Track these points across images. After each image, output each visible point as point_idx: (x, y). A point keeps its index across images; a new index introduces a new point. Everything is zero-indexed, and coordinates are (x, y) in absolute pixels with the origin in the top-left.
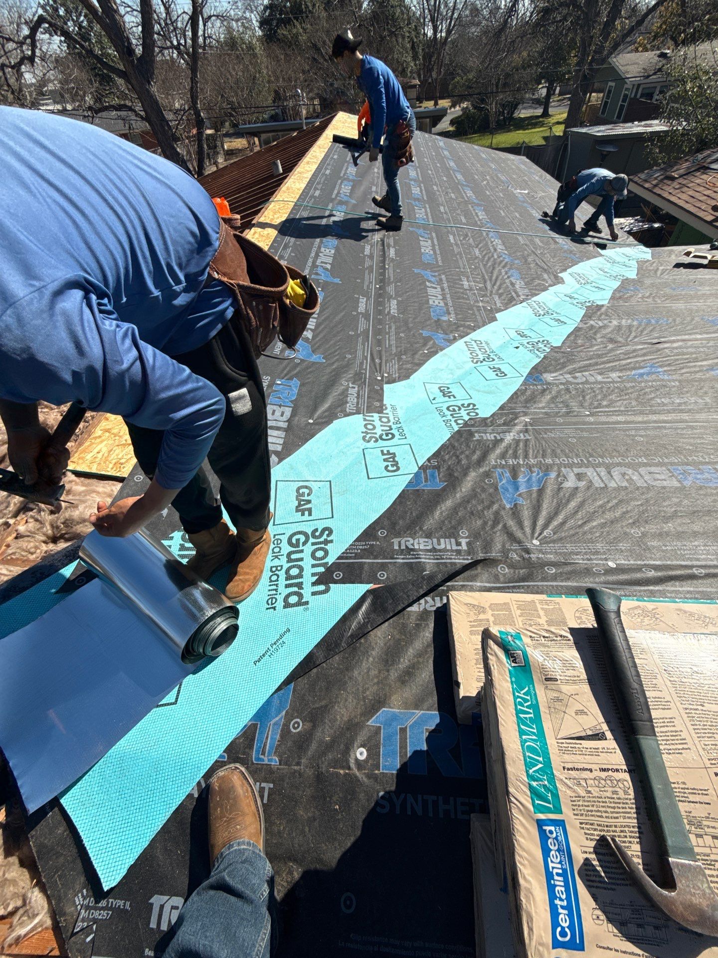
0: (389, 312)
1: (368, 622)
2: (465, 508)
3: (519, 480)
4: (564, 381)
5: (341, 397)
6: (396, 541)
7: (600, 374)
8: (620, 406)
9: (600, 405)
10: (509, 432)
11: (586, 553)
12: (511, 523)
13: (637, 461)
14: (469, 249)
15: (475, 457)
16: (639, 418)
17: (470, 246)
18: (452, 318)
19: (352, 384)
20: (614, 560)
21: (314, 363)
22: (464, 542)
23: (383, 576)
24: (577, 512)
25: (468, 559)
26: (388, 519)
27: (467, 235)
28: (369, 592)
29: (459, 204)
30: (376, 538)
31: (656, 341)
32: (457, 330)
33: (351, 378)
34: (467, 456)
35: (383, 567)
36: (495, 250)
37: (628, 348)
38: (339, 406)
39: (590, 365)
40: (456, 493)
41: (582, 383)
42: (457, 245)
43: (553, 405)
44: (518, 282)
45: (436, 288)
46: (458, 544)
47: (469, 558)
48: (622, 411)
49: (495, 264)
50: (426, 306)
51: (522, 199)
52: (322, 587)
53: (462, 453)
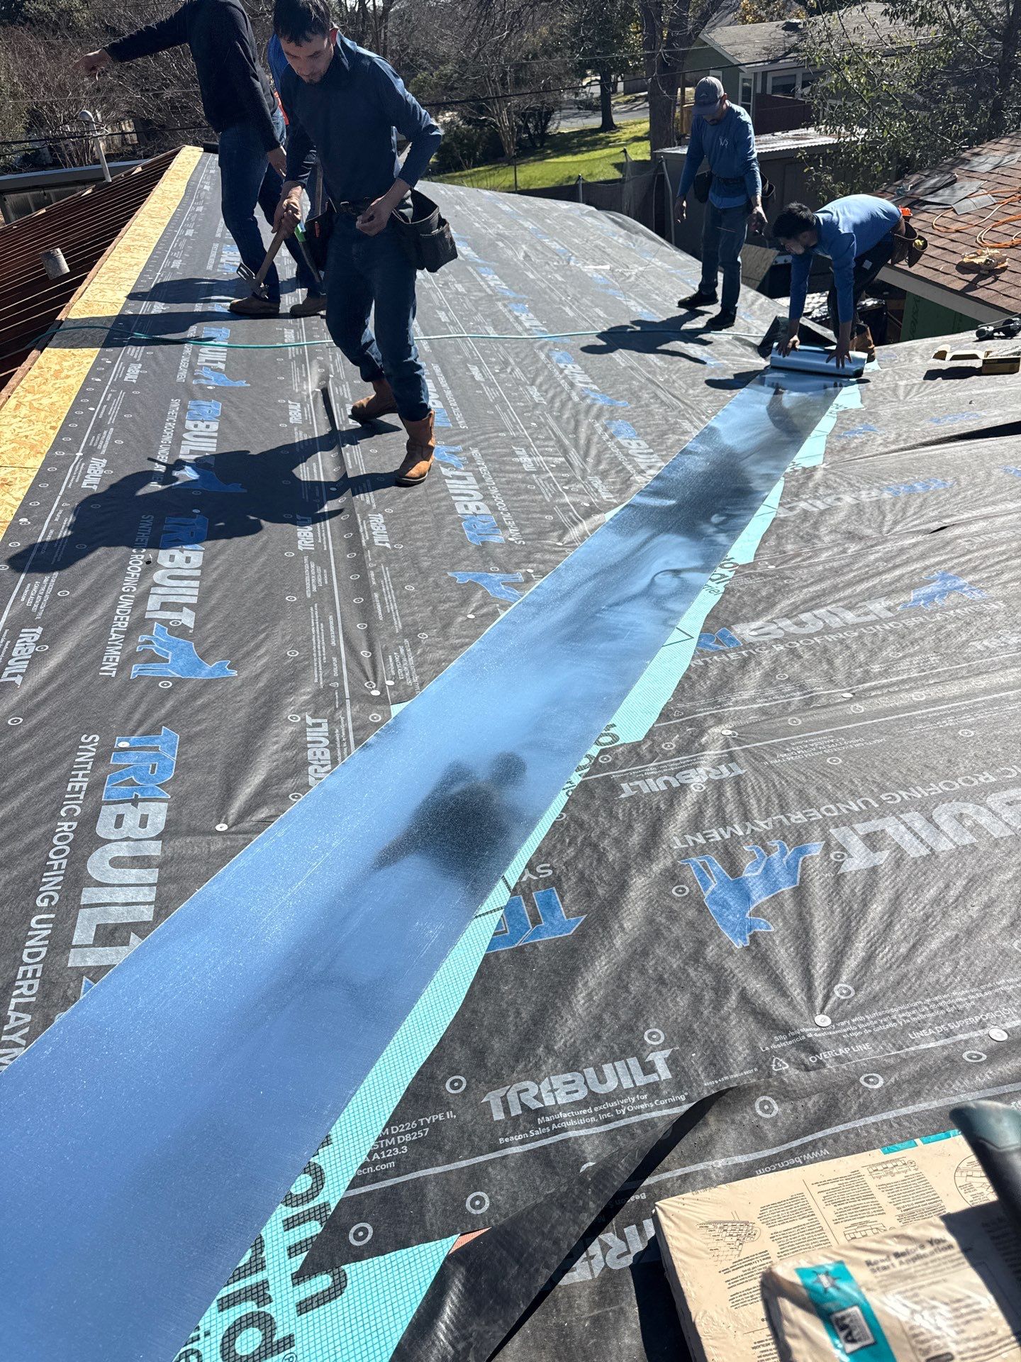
0: (371, 543)
1: (466, 1350)
2: (643, 971)
3: (745, 875)
4: (780, 634)
5: (289, 754)
6: (493, 1099)
7: (850, 608)
8: (908, 669)
9: (867, 676)
10: (695, 767)
11: (937, 1022)
12: (756, 985)
13: (976, 783)
14: (517, 390)
15: (635, 839)
16: (954, 689)
17: (518, 382)
18: (513, 534)
19: (313, 717)
20: (999, 1022)
21: (208, 684)
22: (659, 1059)
23: (480, 1203)
24: (889, 926)
25: (679, 1103)
26: (463, 1043)
27: (506, 363)
28: (453, 1259)
29: (476, 303)
30: (442, 1103)
31: (936, 525)
32: (528, 560)
33: (307, 703)
34: (617, 841)
35: (475, 1177)
36: (572, 385)
37: (889, 546)
38: (289, 776)
39: (824, 593)
40: (611, 938)
41: (818, 633)
42: (492, 385)
43: (771, 692)
44: (634, 443)
45: (464, 478)
46: (648, 1068)
47: (683, 1098)
48: (915, 680)
49: (578, 413)
50: (451, 517)
51: (603, 282)
52: (322, 1282)
53: (603, 834)
